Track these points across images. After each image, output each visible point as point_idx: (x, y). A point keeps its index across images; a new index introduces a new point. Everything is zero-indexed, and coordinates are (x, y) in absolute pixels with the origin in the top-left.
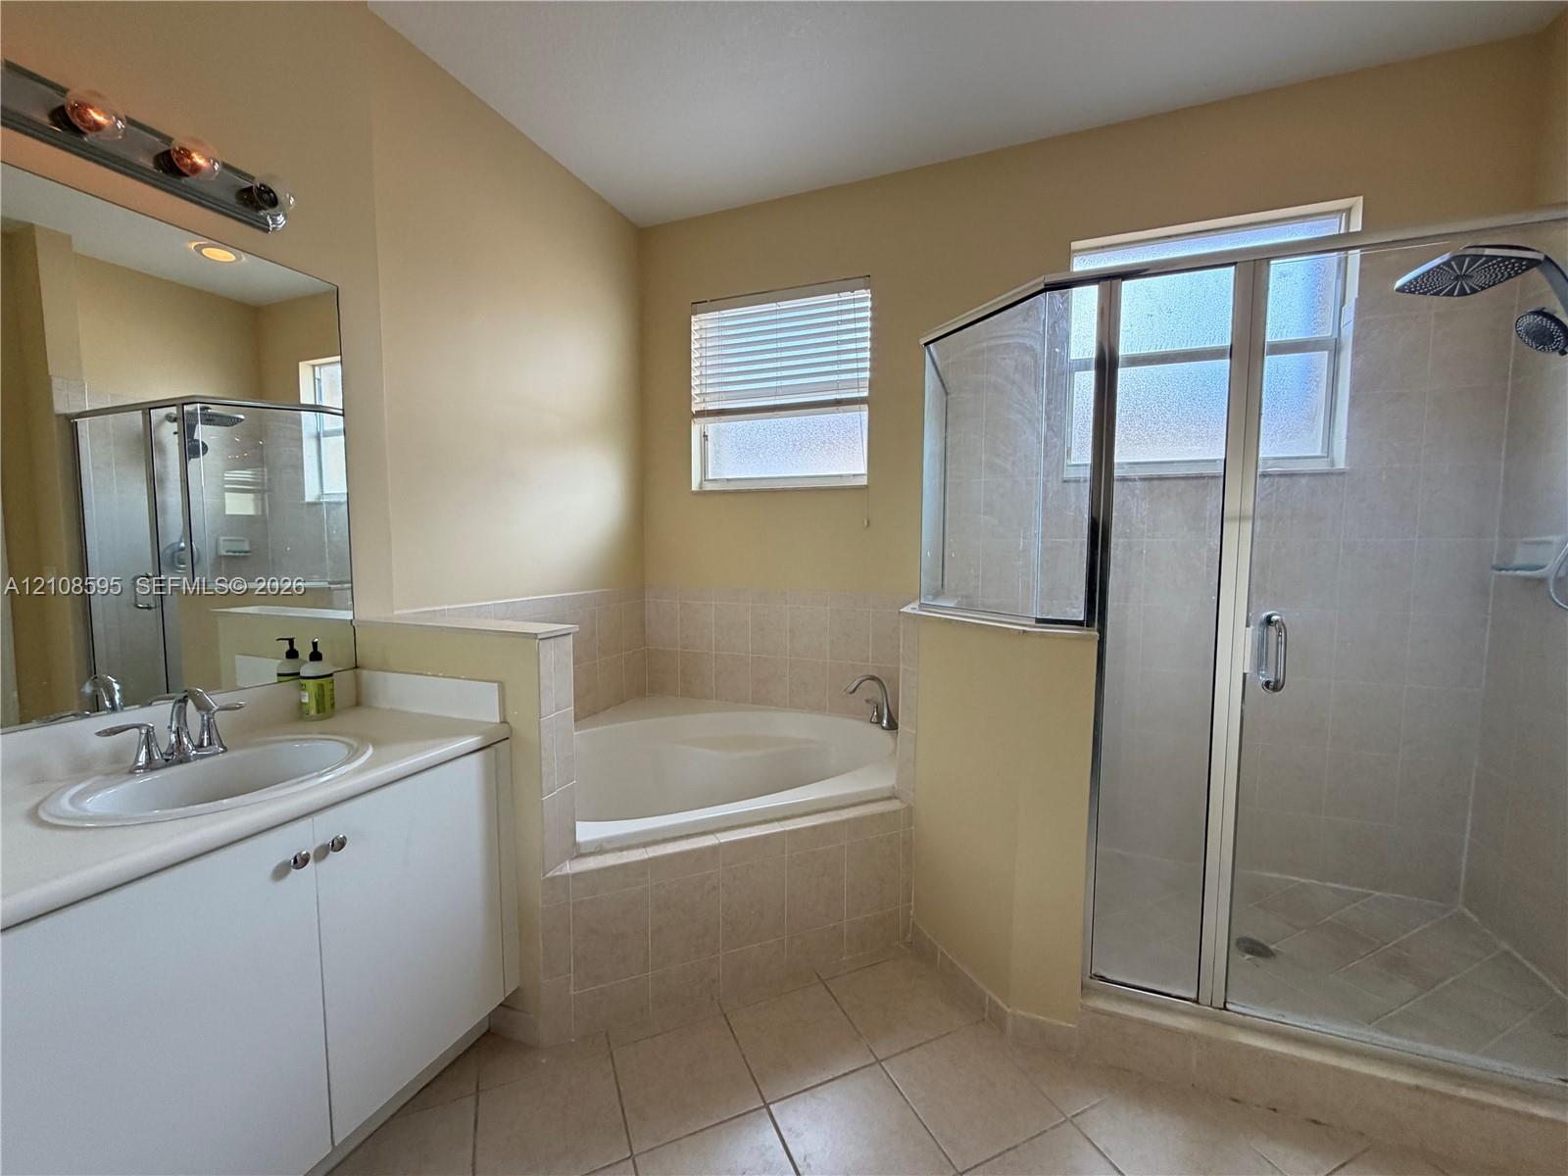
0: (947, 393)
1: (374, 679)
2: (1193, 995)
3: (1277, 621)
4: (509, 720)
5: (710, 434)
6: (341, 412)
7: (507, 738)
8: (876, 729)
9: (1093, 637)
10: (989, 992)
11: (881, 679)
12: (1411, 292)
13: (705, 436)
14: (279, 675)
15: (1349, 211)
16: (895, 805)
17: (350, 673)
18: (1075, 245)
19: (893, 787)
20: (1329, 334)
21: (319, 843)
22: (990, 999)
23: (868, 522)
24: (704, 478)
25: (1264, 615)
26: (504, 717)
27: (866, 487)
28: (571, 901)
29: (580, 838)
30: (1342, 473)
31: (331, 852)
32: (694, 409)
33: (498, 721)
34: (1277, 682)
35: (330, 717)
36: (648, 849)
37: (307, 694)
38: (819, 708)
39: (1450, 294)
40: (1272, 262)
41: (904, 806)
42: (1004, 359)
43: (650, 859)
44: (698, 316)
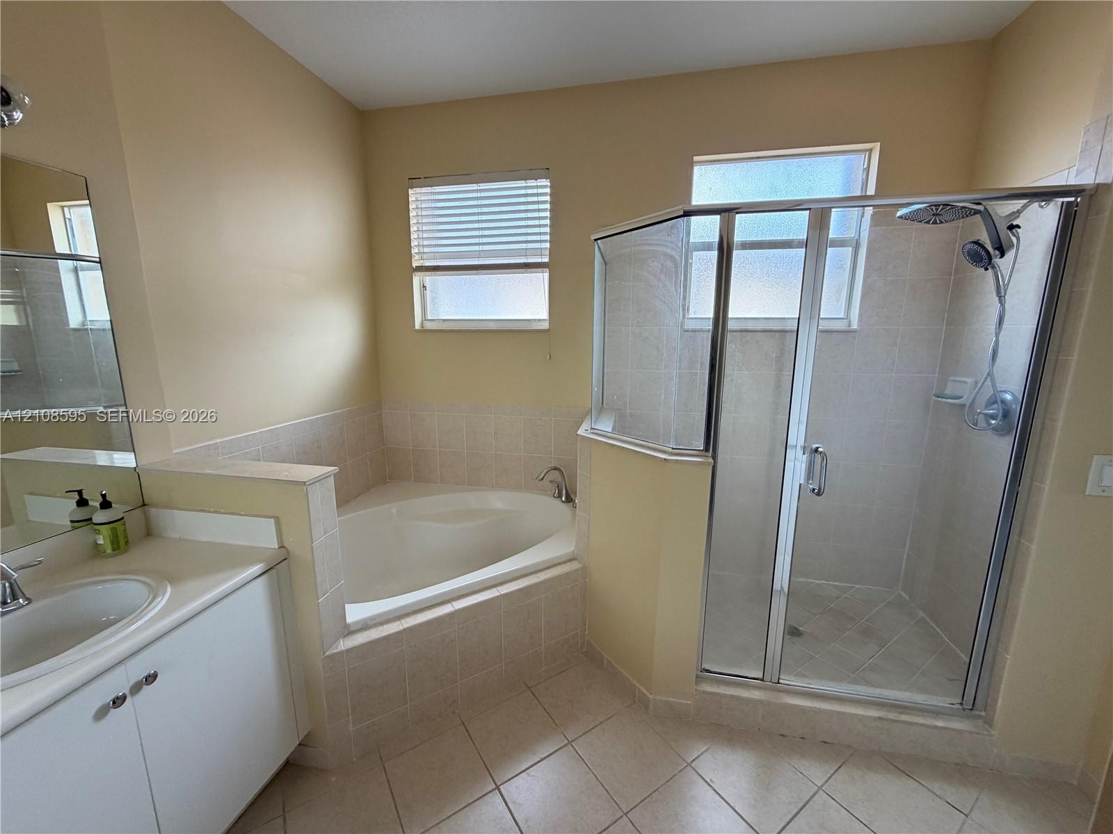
0: (606, 264)
1: (160, 516)
2: (761, 676)
3: (821, 452)
4: (286, 545)
5: (427, 285)
6: (98, 260)
7: (286, 559)
8: (557, 502)
9: (709, 464)
10: (638, 685)
11: (562, 469)
12: (906, 219)
13: (424, 287)
14: (72, 521)
15: (871, 151)
16: (575, 566)
17: (138, 512)
18: (696, 158)
19: (573, 552)
20: (853, 236)
21: (133, 681)
22: (639, 689)
23: (550, 355)
24: (424, 319)
25: (815, 446)
26: (282, 543)
27: (549, 330)
28: (346, 668)
29: (349, 620)
30: (855, 331)
31: (145, 686)
32: (414, 265)
33: (277, 547)
34: (820, 490)
35: (125, 552)
36: (402, 621)
37: (102, 537)
38: (517, 487)
39: (928, 222)
40: (833, 210)
41: (581, 565)
42: (653, 261)
43: (405, 630)
44: (415, 189)
